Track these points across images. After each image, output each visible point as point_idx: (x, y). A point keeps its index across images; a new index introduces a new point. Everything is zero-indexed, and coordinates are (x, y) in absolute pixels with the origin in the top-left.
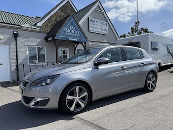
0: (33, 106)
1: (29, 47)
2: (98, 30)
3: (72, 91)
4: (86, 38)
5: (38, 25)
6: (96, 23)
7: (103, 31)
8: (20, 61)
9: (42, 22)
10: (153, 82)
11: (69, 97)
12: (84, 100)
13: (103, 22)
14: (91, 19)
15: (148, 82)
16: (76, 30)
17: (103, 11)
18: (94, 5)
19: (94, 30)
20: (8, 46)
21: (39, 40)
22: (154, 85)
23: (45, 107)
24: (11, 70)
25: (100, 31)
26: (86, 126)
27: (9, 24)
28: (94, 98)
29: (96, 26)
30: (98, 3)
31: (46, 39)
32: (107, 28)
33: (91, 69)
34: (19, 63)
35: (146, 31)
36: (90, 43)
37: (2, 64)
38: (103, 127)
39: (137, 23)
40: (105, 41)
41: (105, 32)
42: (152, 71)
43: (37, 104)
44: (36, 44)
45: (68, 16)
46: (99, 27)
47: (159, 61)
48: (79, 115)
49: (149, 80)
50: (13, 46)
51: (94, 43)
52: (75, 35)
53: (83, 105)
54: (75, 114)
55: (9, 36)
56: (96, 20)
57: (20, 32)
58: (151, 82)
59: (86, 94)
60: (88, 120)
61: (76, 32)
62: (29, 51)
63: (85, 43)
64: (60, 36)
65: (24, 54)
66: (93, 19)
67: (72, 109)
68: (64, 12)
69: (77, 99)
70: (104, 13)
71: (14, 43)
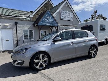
0: (16, 65)
1: (24, 30)
2: (67, 18)
3: (38, 57)
4: (58, 24)
5: (31, 16)
6: (65, 14)
7: (70, 19)
8: (18, 38)
9: (33, 14)
10: (95, 52)
11: (35, 61)
12: (46, 63)
13: (69, 13)
14: (62, 11)
15: (91, 52)
16: (51, 19)
17: (70, 6)
18: (64, 3)
19: (64, 18)
20: (12, 30)
21: (29, 26)
22: (95, 54)
23: (22, 66)
24: (14, 43)
25: (68, 18)
26: (43, 77)
27: (14, 16)
28: (52, 61)
29: (65, 16)
30: (66, 1)
31: (34, 25)
32: (72, 17)
33: (50, 44)
34: (18, 39)
35: (101, 17)
36: (61, 27)
37: (9, 40)
38: (52, 78)
39: (96, 12)
40: (71, 25)
41: (71, 19)
42: (94, 45)
43: (18, 64)
44: (28, 28)
45: (46, 11)
46: (67, 16)
47: (106, 37)
48: (42, 71)
49: (91, 51)
50: (15, 30)
51: (64, 26)
52: (51, 22)
53: (45, 66)
54: (39, 70)
55: (12, 24)
56: (65, 12)
57: (18, 22)
58: (93, 52)
59: (46, 59)
60: (45, 74)
61: (51, 20)
62: (24, 32)
63: (57, 27)
64: (41, 23)
65: (21, 34)
66: (63, 11)
67: (38, 67)
68: (46, 8)
69: (41, 61)
70: (71, 7)
71: (15, 28)
